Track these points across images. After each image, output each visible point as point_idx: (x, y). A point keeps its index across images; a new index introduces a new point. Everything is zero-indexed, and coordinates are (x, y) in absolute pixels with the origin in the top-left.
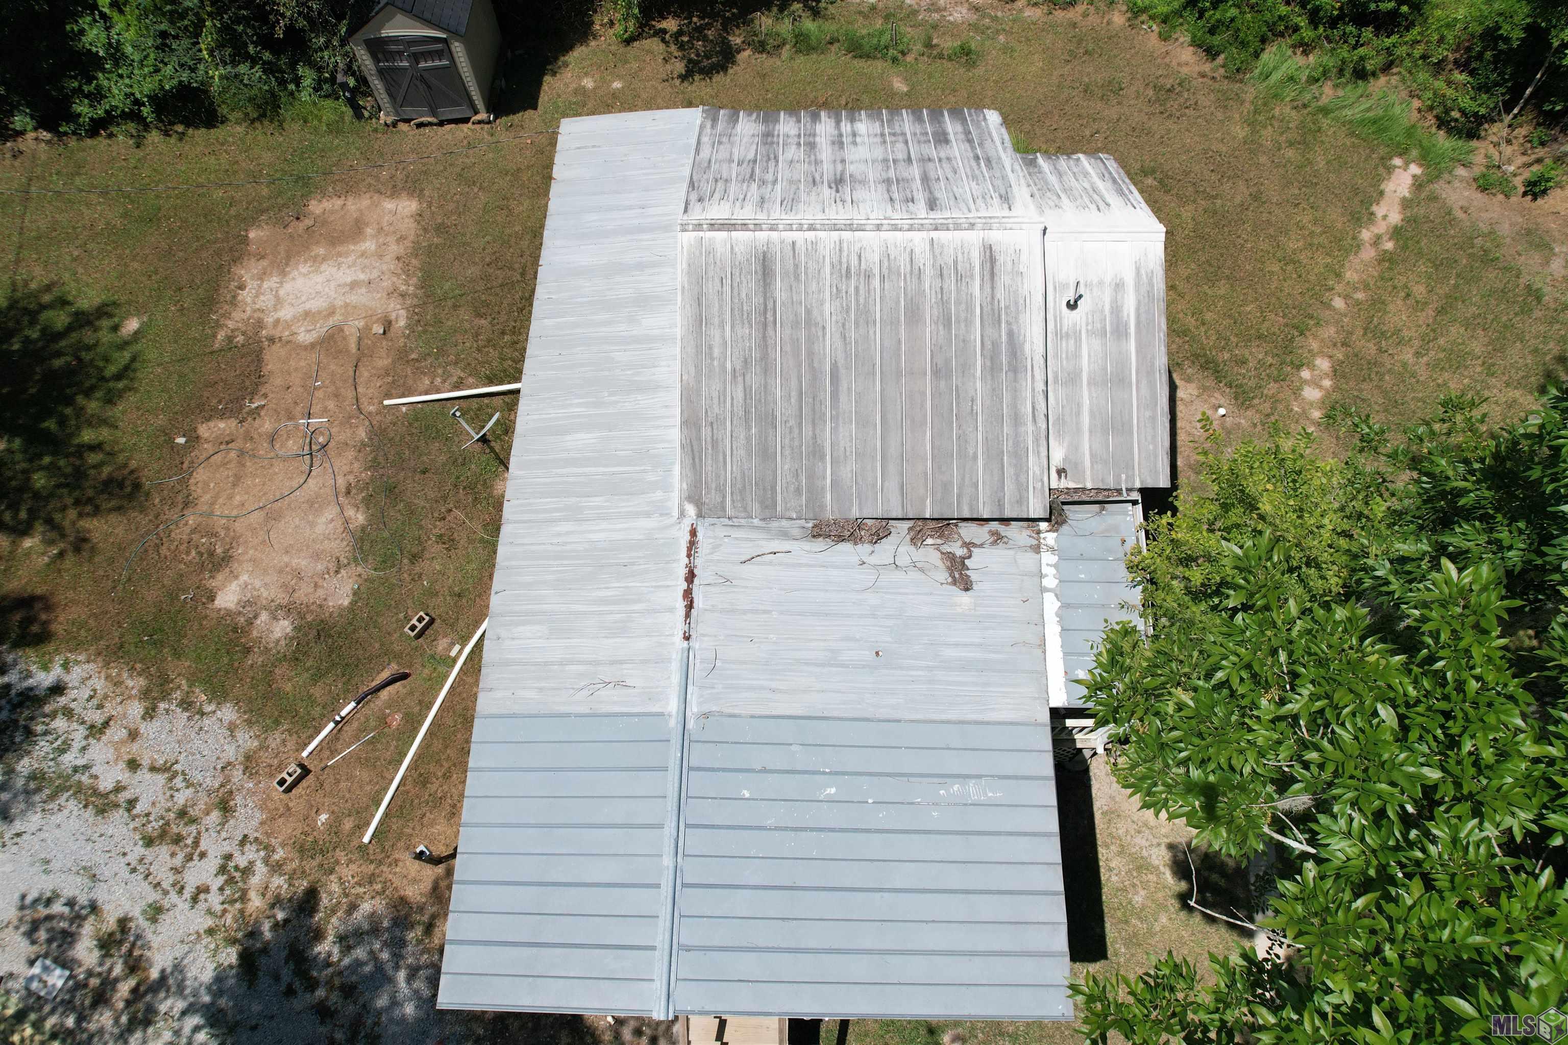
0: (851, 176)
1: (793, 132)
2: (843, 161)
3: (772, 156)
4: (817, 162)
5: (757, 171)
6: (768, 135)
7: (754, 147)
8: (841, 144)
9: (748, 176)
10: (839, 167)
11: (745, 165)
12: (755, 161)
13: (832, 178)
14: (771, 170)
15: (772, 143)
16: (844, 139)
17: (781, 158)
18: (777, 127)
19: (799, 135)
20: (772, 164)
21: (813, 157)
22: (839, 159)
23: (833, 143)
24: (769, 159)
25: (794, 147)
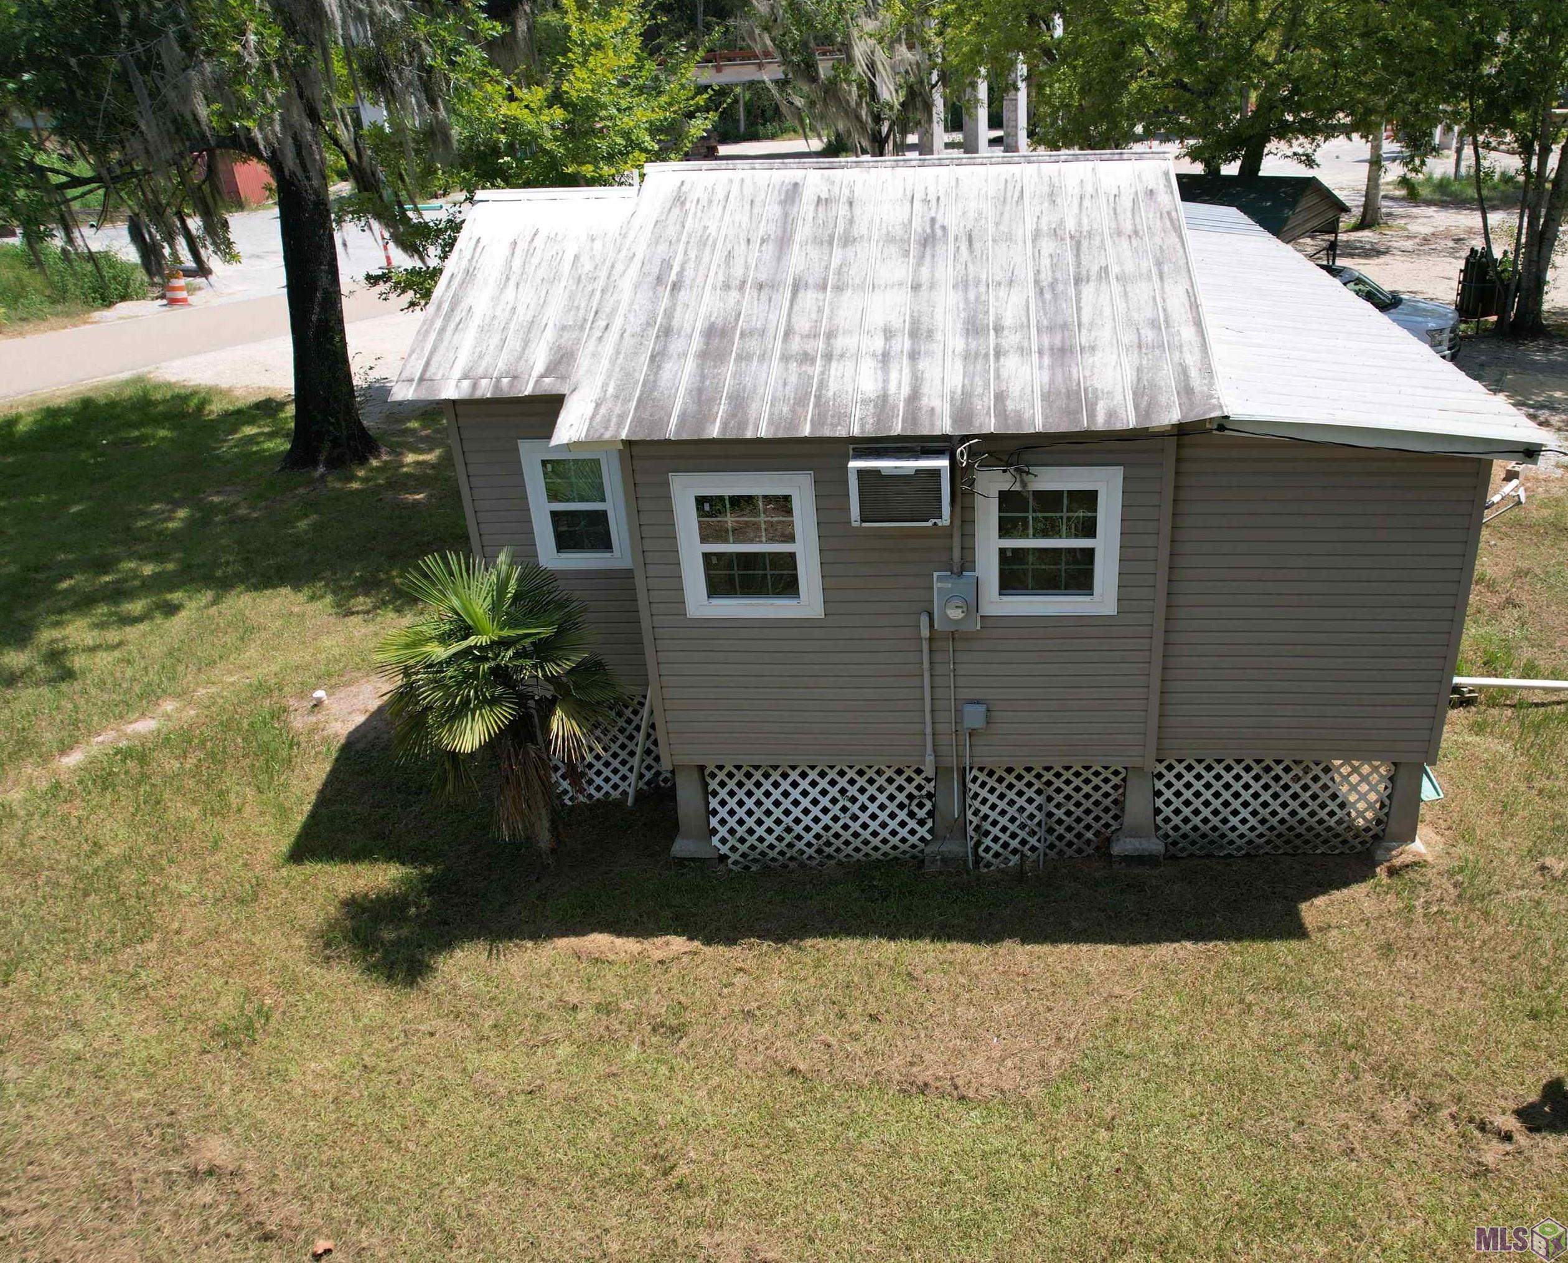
0: (906, 254)
1: (1011, 364)
2: (916, 287)
3: (1048, 296)
4: (963, 284)
5: (1070, 257)
6: (1062, 353)
7: (1085, 319)
8: (914, 334)
9: (1085, 244)
10: (925, 273)
11: (1095, 269)
12: (1078, 281)
13: (940, 249)
14: (1046, 262)
15: (1051, 329)
16: (907, 344)
17: (1031, 291)
18: (1046, 379)
19: (998, 355)
20: (1046, 278)
21: (972, 296)
22: (924, 294)
23: (930, 334)
24: (1053, 286)
25: (1008, 322)
